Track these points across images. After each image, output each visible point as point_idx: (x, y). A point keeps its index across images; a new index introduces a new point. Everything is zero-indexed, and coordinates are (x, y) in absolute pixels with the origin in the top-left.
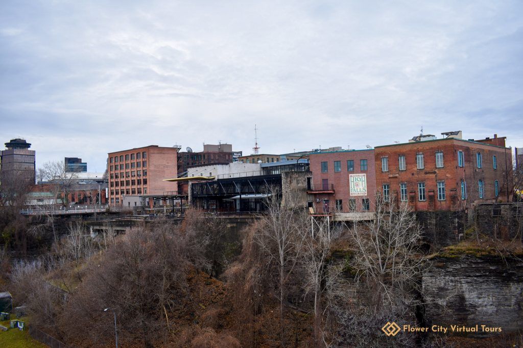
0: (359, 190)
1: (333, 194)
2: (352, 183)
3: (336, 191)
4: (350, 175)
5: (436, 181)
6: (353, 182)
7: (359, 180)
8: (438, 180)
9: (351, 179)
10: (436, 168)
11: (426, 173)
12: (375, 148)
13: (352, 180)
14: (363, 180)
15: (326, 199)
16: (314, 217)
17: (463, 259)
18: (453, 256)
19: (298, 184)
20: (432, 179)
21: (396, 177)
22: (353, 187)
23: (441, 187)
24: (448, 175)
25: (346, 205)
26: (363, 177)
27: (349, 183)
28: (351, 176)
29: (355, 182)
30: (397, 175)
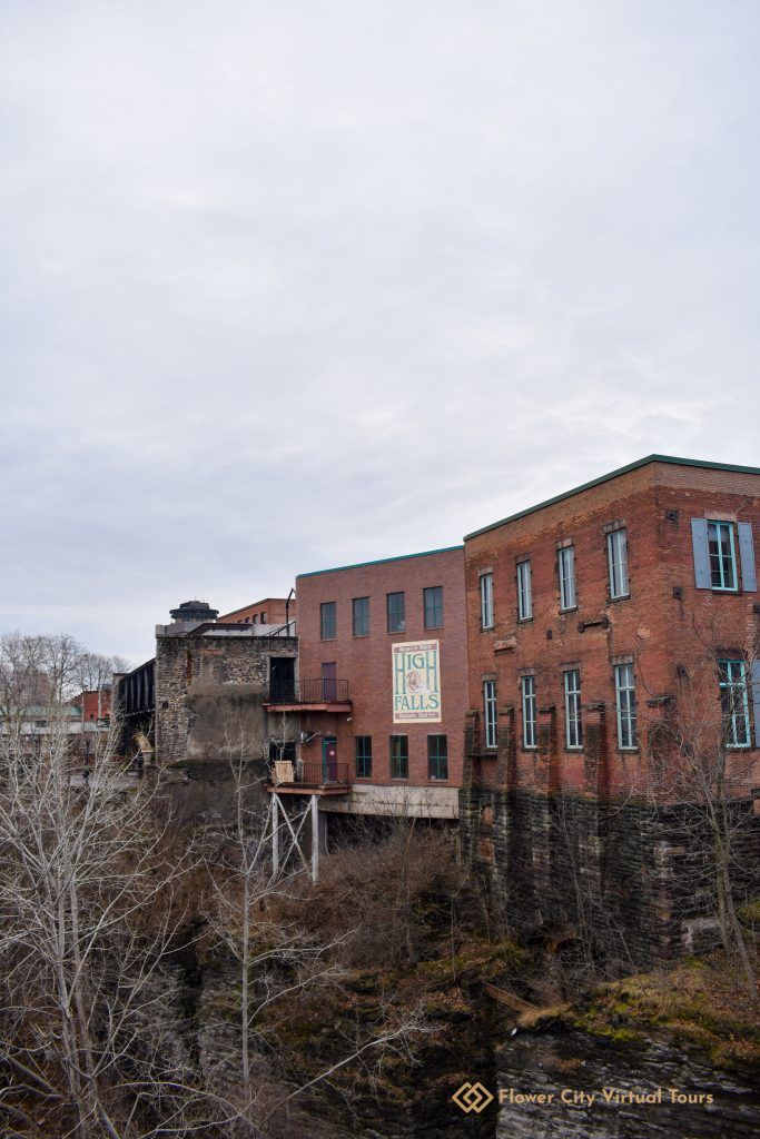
0: (417, 703)
1: (347, 714)
2: (400, 674)
3: (356, 704)
4: (394, 646)
5: (610, 659)
6: (403, 670)
7: (419, 663)
8: (618, 660)
9: (398, 661)
10: (610, 601)
11: (583, 628)
12: (467, 539)
13: (400, 667)
14: (432, 664)
15: (329, 733)
16: (280, 795)
17: (661, 1059)
18: (620, 1034)
19: (226, 678)
20: (598, 650)
21: (509, 650)
22: (401, 691)
23: (628, 687)
24: (644, 632)
25: (381, 757)
26: (431, 653)
27: (390, 677)
28: (397, 650)
29: (407, 672)
30: (512, 642)
